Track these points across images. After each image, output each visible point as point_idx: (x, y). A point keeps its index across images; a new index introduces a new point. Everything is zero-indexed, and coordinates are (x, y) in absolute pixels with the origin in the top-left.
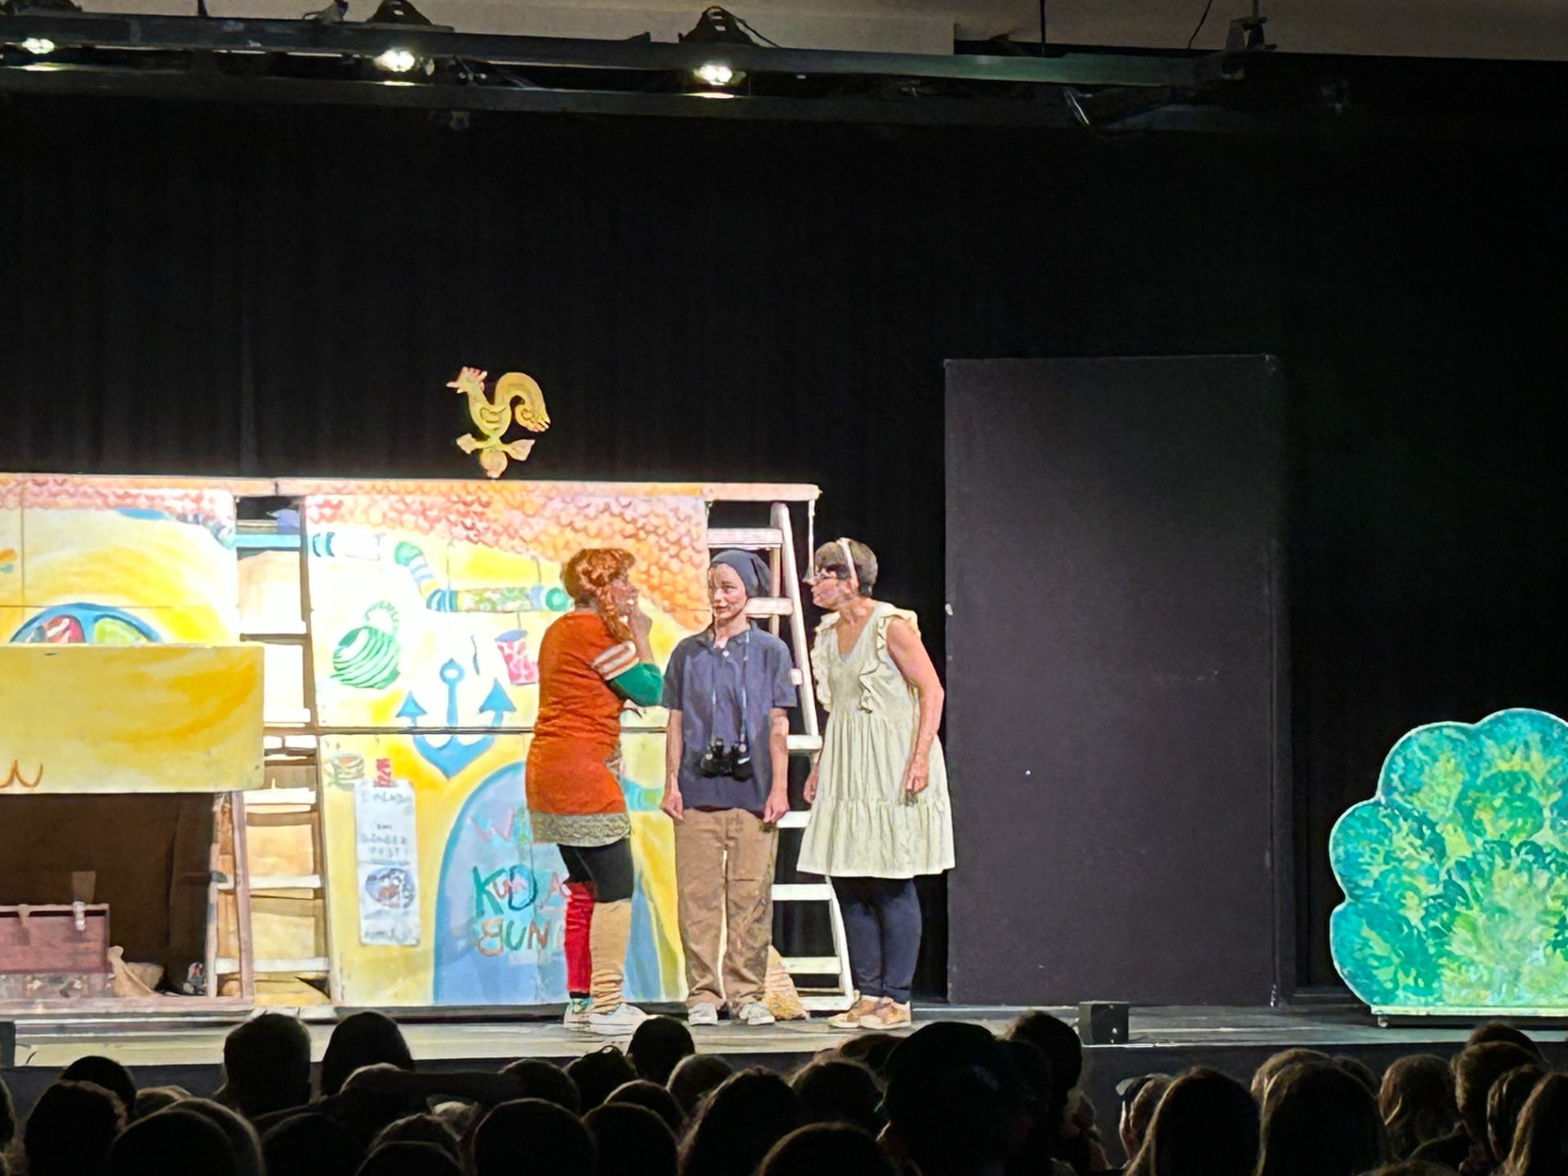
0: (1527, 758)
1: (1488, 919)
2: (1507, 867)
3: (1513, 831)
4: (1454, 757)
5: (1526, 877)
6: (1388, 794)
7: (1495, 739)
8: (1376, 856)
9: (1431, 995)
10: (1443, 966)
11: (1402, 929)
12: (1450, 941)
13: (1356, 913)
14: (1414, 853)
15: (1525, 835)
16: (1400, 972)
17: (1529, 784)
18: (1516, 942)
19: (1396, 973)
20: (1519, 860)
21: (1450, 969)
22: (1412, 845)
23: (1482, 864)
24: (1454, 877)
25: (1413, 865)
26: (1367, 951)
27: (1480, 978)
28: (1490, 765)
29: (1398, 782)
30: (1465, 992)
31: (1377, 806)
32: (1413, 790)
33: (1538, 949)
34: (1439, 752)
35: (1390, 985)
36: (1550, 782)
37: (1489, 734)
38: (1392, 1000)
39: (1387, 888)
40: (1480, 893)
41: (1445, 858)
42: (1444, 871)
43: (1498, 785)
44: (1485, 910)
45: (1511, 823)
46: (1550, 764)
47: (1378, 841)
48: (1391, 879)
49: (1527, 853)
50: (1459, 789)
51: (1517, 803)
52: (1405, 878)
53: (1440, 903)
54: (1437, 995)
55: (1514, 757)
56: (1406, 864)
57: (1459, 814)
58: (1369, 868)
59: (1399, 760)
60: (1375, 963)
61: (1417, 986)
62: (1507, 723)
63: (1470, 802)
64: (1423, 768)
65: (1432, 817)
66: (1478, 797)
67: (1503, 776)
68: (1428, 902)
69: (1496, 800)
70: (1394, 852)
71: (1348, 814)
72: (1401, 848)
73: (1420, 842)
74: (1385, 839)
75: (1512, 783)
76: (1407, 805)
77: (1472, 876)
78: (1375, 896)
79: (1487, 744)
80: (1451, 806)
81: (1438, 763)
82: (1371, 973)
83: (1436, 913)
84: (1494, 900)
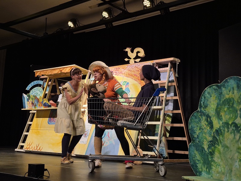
0: (233, 93)
1: (224, 150)
2: (228, 131)
3: (230, 118)
4: (215, 95)
5: (233, 135)
6: (200, 108)
7: (225, 87)
8: (198, 128)
9: (210, 175)
10: (213, 165)
11: (203, 152)
12: (214, 157)
13: (193, 146)
14: (206, 127)
15: (233, 120)
16: (203, 166)
17: (234, 102)
18: (231, 159)
19: (202, 166)
20: (231, 129)
21: (214, 166)
22: (205, 124)
23: (222, 130)
24: (215, 135)
25: (205, 131)
26: (196, 158)
27: (222, 171)
28: (224, 96)
29: (203, 105)
30: (218, 175)
31: (198, 112)
32: (206, 107)
33: (237, 162)
34: (212, 94)
35: (200, 170)
36: (239, 101)
37: (224, 86)
38: (201, 175)
39: (200, 138)
40: (221, 140)
41: (213, 129)
42: (212, 133)
43: (226, 103)
44: (222, 146)
45: (229, 116)
46: (239, 94)
47: (198, 123)
48: (201, 135)
49: (233, 127)
50: (216, 105)
51: (231, 109)
52: (204, 135)
53: (211, 143)
54: (211, 175)
55: (230, 93)
56: (204, 130)
57: (216, 114)
58: (196, 131)
59: (203, 97)
60: (197, 162)
61: (207, 171)
62: (228, 82)
63: (219, 109)
64: (208, 99)
65: (210, 115)
66: (221, 108)
67: (227, 100)
68: (209, 143)
69: (225, 108)
70: (201, 126)
71: (192, 115)
72: (203, 125)
73: (207, 123)
74: (200, 123)
75: (229, 102)
76: (205, 112)
77: (219, 134)
78: (197, 141)
79: (223, 90)
80: (214, 111)
81: (211, 97)
82: (197, 165)
83: (211, 147)
84: (225, 143)
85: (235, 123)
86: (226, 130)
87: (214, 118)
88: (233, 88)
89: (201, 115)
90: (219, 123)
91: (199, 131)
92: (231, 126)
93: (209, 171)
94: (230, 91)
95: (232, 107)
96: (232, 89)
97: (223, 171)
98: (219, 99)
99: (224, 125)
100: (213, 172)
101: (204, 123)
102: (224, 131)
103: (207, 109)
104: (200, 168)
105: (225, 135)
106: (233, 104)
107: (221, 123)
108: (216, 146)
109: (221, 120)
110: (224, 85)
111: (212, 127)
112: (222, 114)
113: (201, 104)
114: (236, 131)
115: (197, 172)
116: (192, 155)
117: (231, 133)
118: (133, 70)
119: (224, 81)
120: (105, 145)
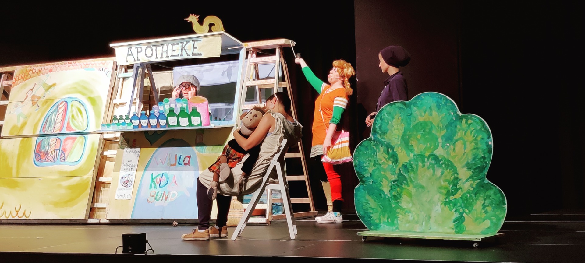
0: (431, 115)
1: (416, 191)
3: (426, 149)
4: (400, 116)
5: (432, 171)
6: (374, 135)
7: (418, 107)
8: (370, 163)
9: (394, 226)
10: (398, 213)
11: (382, 196)
12: (401, 201)
13: (364, 189)
14: (385, 162)
15: (431, 151)
17: (432, 127)
18: (429, 202)
19: (380, 216)
20: (428, 163)
21: (401, 214)
22: (385, 158)
23: (413, 165)
24: (402, 172)
25: (385, 167)
26: (368, 206)
27: (414, 219)
28: (415, 118)
29: (379, 129)
30: (407, 225)
31: (370, 140)
32: (384, 133)
33: (438, 205)
34: (394, 115)
35: (377, 221)
36: (441, 126)
37: (415, 105)
38: (378, 228)
39: (375, 178)
40: (413, 179)
41: (398, 163)
42: (397, 169)
43: (419, 128)
44: (415, 187)
45: (425, 146)
46: (441, 117)
47: (372, 157)
48: (376, 173)
49: (432, 160)
50: (403, 131)
51: (427, 136)
52: (382, 173)
53: (396, 184)
54: (396, 226)
55: (425, 114)
56: (382, 166)
57: (403, 143)
58: (368, 168)
59: (379, 119)
60: (371, 211)
61: (388, 222)
62: (422, 100)
63: (407, 137)
64: (388, 122)
65: (392, 145)
66: (411, 134)
67: (421, 124)
68: (391, 183)
69: (418, 135)
70: (377, 161)
71: (360, 145)
72: (380, 159)
73: (388, 156)
74: (374, 156)
75: (425, 127)
76: (382, 139)
77: (409, 171)
78: (371, 181)
79: (414, 109)
80: (400, 139)
81: (394, 120)
82: (370, 216)
83: (395, 189)
84: (418, 182)
85: (434, 155)
86: (420, 164)
87: (400, 149)
88: (431, 108)
89: (376, 145)
90: (409, 156)
91: (374, 168)
92: (428, 159)
93: (393, 221)
95: (430, 133)
96: (428, 110)
97: (416, 219)
98: (407, 122)
99: (417, 158)
100: (399, 222)
102: (417, 165)
103: (387, 136)
105: (419, 172)
106: (431, 130)
107: (412, 155)
108: (403, 186)
109: (411, 151)
110: (415, 103)
111: (396, 161)
112: (413, 143)
113: (375, 129)
114: (436, 166)
115: (370, 225)
116: (362, 202)
119: (415, 98)
120: (170, 199)
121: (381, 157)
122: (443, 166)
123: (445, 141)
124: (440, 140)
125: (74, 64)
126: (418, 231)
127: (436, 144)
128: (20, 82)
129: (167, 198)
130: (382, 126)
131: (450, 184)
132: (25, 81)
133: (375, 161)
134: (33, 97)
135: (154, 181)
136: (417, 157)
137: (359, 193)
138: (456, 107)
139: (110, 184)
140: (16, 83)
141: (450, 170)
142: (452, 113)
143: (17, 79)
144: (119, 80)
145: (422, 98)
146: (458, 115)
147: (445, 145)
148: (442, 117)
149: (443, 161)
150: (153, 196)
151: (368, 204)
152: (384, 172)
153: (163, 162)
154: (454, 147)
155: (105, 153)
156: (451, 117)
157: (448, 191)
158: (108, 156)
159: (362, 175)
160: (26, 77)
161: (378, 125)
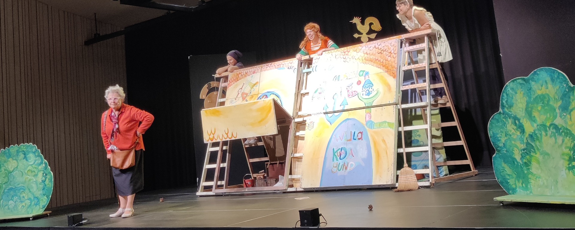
0: (547, 88)
1: (543, 158)
2: (547, 135)
3: (547, 119)
4: (522, 91)
5: (554, 139)
6: (503, 109)
7: (535, 81)
8: (503, 134)
9: (528, 191)
10: (530, 178)
11: (515, 163)
12: (531, 168)
13: (500, 158)
14: (514, 132)
15: (551, 121)
16: (517, 181)
17: (549, 99)
18: (554, 168)
19: (515, 181)
20: (550, 132)
21: (533, 180)
22: (513, 129)
23: (538, 135)
24: (529, 141)
25: (515, 137)
26: (505, 173)
27: (544, 183)
28: (535, 93)
29: (506, 104)
30: (539, 189)
31: (500, 114)
32: (511, 106)
33: (563, 171)
34: (517, 90)
35: (514, 186)
36: (557, 97)
37: (533, 80)
38: (515, 193)
39: (508, 147)
40: (539, 147)
41: (525, 133)
42: (525, 138)
43: (539, 101)
44: (541, 154)
45: (545, 117)
46: (555, 89)
47: (502, 128)
48: (508, 143)
49: (553, 129)
50: (526, 104)
51: (546, 108)
52: (513, 142)
53: (526, 152)
54: (530, 191)
55: (542, 88)
56: (512, 136)
57: (527, 115)
58: (501, 139)
59: (505, 95)
60: (508, 177)
61: (523, 187)
63: (530, 109)
64: (513, 97)
65: (518, 116)
66: (533, 107)
67: (540, 96)
68: (522, 152)
69: (539, 107)
70: (508, 132)
71: (492, 118)
72: (510, 130)
73: (516, 127)
74: (505, 127)
75: (543, 99)
76: (510, 113)
77: (535, 140)
78: (504, 150)
79: (532, 84)
80: (524, 111)
81: (517, 94)
82: (507, 181)
83: (525, 156)
84: (544, 150)
85: (554, 125)
86: (543, 133)
87: (525, 120)
88: (546, 82)
89: (505, 118)
90: (533, 126)
91: (506, 138)
92: (549, 128)
93: (527, 186)
94: (542, 86)
95: (548, 104)
96: (544, 83)
97: (545, 184)
98: (528, 96)
99: (540, 128)
100: (532, 187)
101: (510, 127)
102: (541, 135)
103: (513, 109)
104: (513, 184)
105: (543, 140)
106: (548, 101)
107: (535, 125)
108: (532, 154)
109: (535, 122)
110: (533, 78)
111: (523, 131)
112: (535, 114)
113: (503, 103)
114: (557, 134)
115: (509, 189)
116: (499, 169)
117: (551, 137)
118: (371, 52)
119: (532, 73)
120: (349, 169)
121: (511, 129)
122: (563, 134)
123: (562, 111)
124: (557, 111)
125: (270, 66)
126: (549, 194)
127: (555, 114)
128: (233, 84)
129: (347, 168)
130: (508, 100)
131: (571, 151)
132: (236, 82)
133: (506, 132)
134: (243, 94)
135: (335, 154)
136: (540, 126)
137: (496, 161)
138: (567, 79)
139: (302, 158)
140: (230, 84)
141: (569, 138)
142: (565, 85)
143: (231, 81)
144: (304, 75)
145: (537, 73)
146: (570, 86)
147: (563, 115)
148: (557, 89)
149: (563, 129)
150: (336, 167)
151: (504, 171)
152: (515, 141)
153: (342, 139)
154: (570, 116)
155: (298, 134)
156: (564, 88)
157: (570, 157)
158: (299, 136)
159: (497, 145)
160: (237, 80)
161: (505, 100)
